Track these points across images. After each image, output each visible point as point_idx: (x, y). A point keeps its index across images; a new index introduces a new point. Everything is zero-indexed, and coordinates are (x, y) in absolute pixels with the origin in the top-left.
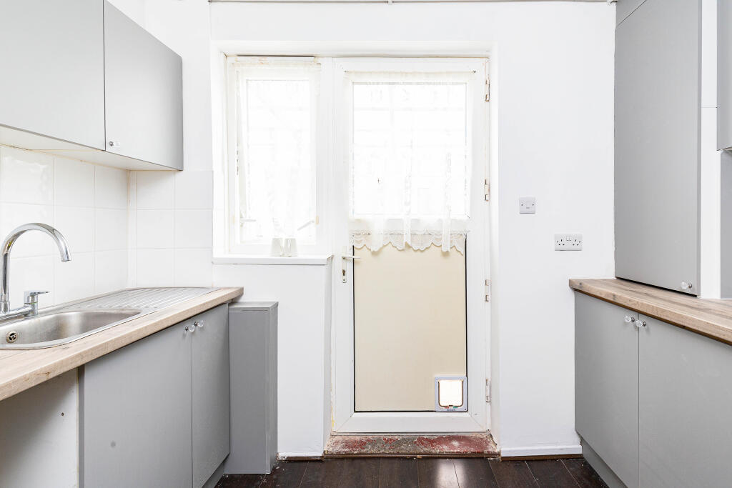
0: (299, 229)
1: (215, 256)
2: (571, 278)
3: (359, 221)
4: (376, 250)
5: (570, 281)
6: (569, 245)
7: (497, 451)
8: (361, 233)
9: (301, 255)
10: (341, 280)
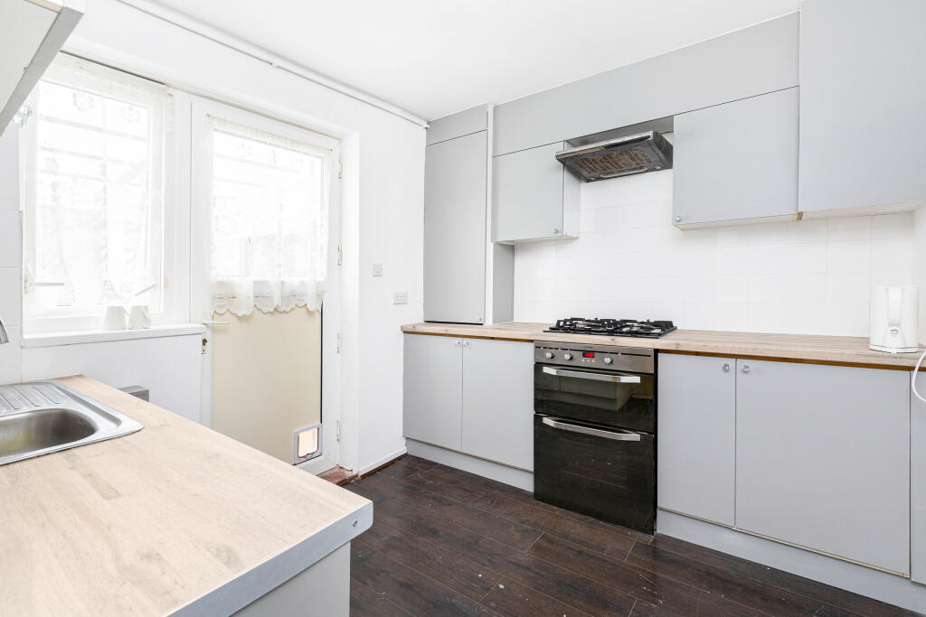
0: (137, 295)
1: (26, 336)
2: (402, 324)
3: (221, 284)
4: (248, 314)
5: (402, 327)
6: (401, 300)
7: (354, 473)
8: (224, 296)
9: (156, 326)
10: (200, 351)
